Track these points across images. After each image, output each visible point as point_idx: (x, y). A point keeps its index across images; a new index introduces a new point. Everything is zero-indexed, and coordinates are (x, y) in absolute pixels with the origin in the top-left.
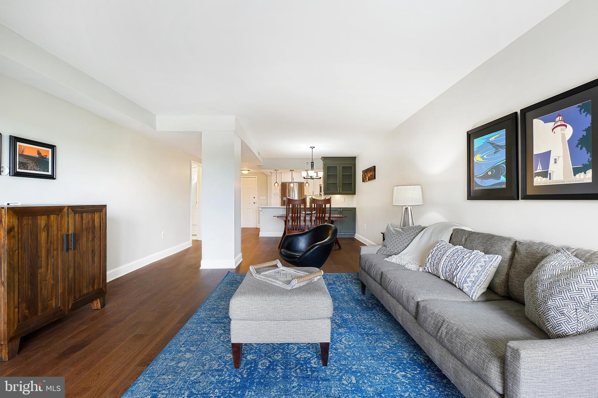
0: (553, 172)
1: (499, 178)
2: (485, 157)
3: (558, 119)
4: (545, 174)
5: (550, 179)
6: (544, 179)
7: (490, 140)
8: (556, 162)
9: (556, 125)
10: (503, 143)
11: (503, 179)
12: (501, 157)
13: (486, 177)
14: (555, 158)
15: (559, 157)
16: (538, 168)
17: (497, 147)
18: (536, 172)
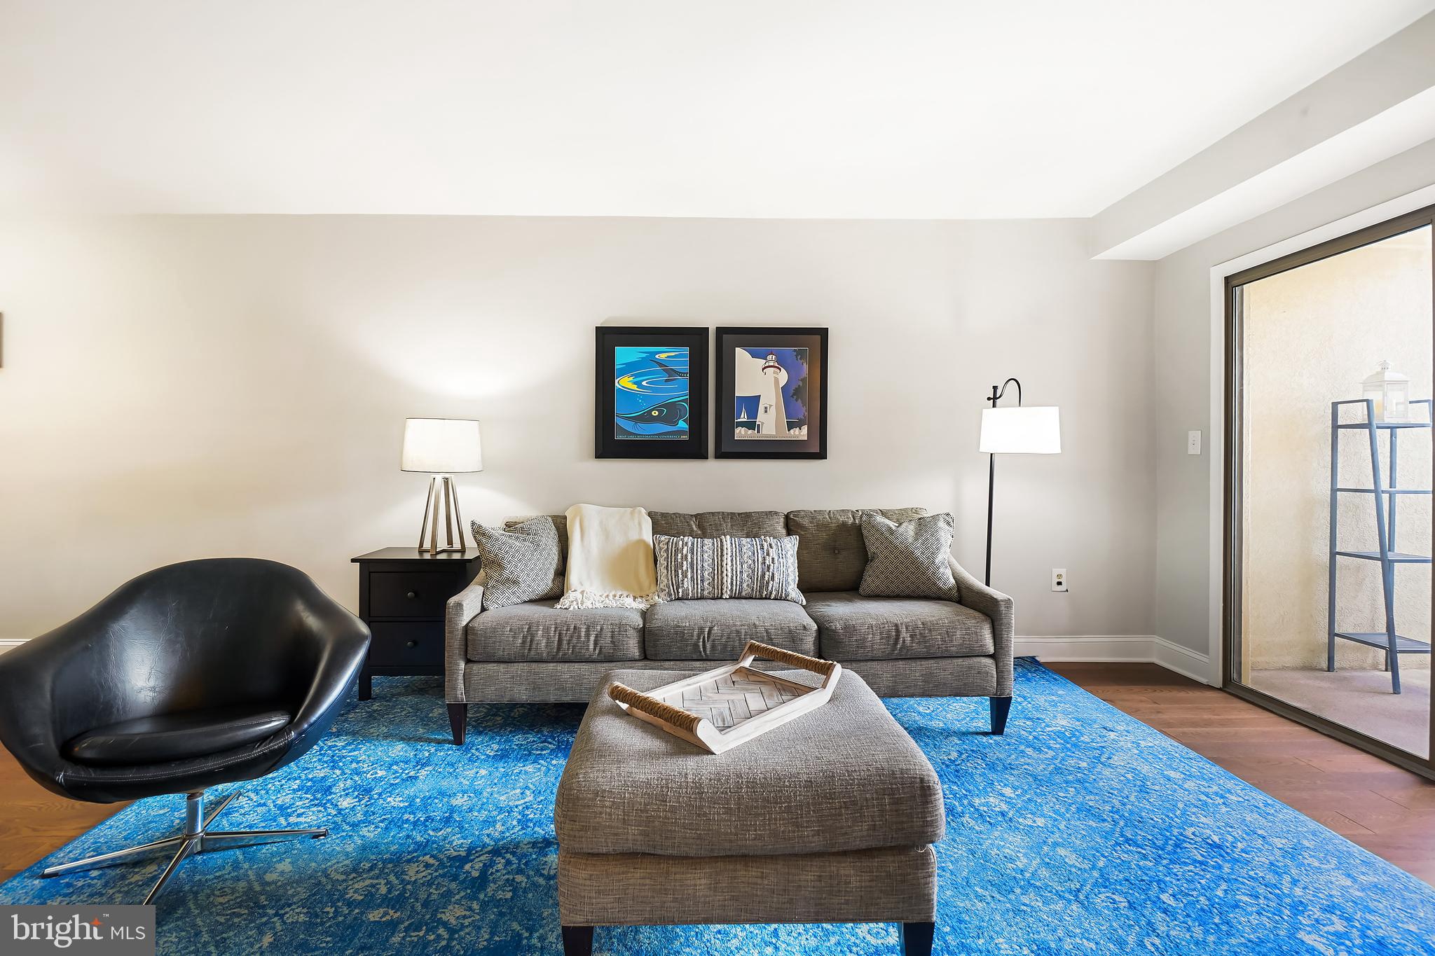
0: (763, 423)
1: (676, 423)
2: (644, 383)
3: (770, 357)
4: (751, 425)
5: (758, 432)
6: (750, 432)
7: (657, 356)
8: (766, 412)
9: (767, 365)
10: (686, 368)
11: (683, 425)
12: (679, 392)
13: (646, 418)
14: (765, 405)
15: (770, 406)
16: (742, 416)
17: (671, 373)
18: (739, 420)
